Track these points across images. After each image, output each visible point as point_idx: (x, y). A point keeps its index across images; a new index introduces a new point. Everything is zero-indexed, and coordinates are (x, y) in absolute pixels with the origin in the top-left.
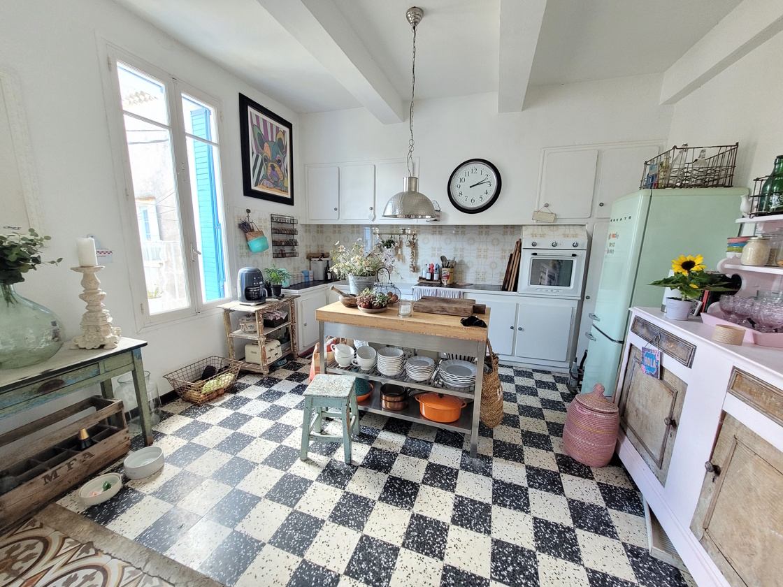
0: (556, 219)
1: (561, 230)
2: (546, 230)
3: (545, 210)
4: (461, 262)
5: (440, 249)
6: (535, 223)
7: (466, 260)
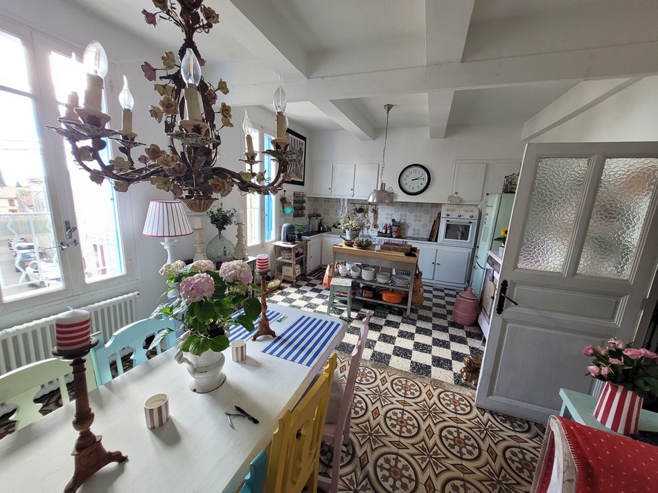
0: (461, 201)
1: (464, 208)
2: (455, 207)
3: (455, 195)
4: (405, 223)
5: (391, 215)
6: (449, 202)
7: (408, 222)
